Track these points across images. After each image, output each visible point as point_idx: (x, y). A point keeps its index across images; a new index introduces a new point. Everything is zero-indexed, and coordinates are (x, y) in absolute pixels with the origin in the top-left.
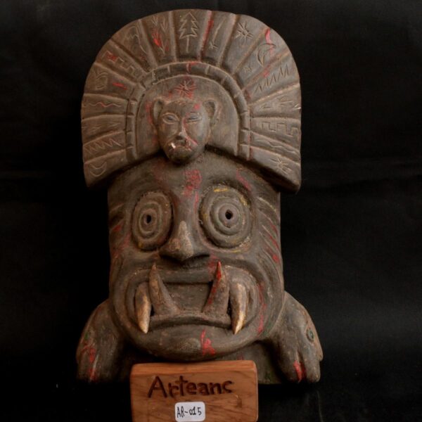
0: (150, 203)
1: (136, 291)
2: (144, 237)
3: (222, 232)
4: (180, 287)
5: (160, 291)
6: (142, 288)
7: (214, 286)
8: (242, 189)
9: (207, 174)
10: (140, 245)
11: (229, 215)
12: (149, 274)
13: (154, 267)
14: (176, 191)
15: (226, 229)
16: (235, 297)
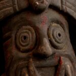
0: (25, 31)
1: (21, 72)
2: (23, 46)
3: (58, 43)
4: (43, 69)
5: (35, 72)
6: (25, 70)
7: (59, 67)
8: (61, 24)
9: (50, 18)
10: (21, 50)
11: (59, 35)
12: (28, 63)
13: (31, 60)
14: (37, 25)
15: (59, 41)
16: (67, 71)
